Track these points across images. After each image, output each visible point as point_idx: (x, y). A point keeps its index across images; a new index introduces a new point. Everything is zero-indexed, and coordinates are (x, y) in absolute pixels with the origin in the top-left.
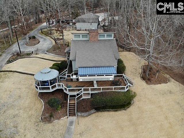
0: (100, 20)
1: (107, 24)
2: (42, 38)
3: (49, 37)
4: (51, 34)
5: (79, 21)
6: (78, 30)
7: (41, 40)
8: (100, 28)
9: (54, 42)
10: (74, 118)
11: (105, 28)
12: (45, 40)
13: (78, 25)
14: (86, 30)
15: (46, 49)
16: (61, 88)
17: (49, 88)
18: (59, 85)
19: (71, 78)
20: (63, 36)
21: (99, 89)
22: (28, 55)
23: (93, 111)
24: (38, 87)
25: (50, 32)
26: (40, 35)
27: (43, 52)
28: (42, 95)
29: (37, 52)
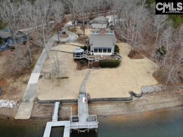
0: (109, 21)
1: (113, 25)
2: (70, 33)
3: (74, 33)
4: (75, 31)
5: (94, 23)
6: (93, 29)
7: (70, 35)
8: (109, 28)
9: (78, 36)
10: (91, 70)
11: (112, 27)
12: (72, 34)
13: (94, 25)
14: (98, 29)
15: (74, 40)
16: (85, 57)
17: (79, 57)
18: (84, 56)
19: (90, 53)
20: (84, 32)
21: (103, 58)
22: (64, 43)
23: (100, 67)
24: (75, 56)
25: (74, 29)
26: (68, 32)
27: (72, 42)
28: (76, 60)
29: (68, 41)
